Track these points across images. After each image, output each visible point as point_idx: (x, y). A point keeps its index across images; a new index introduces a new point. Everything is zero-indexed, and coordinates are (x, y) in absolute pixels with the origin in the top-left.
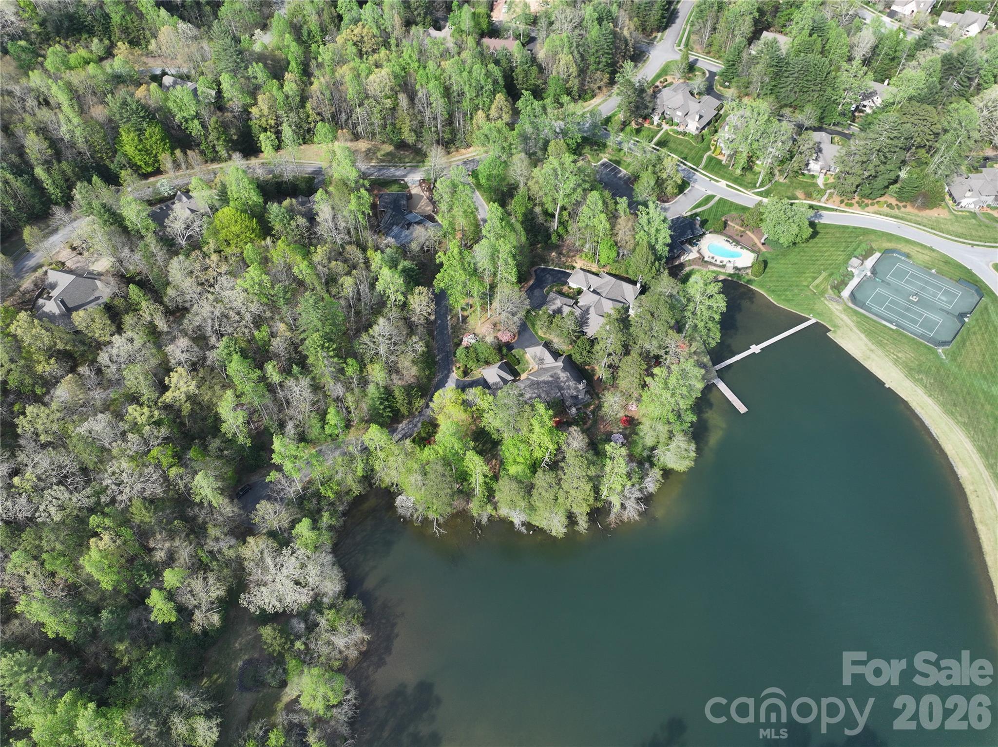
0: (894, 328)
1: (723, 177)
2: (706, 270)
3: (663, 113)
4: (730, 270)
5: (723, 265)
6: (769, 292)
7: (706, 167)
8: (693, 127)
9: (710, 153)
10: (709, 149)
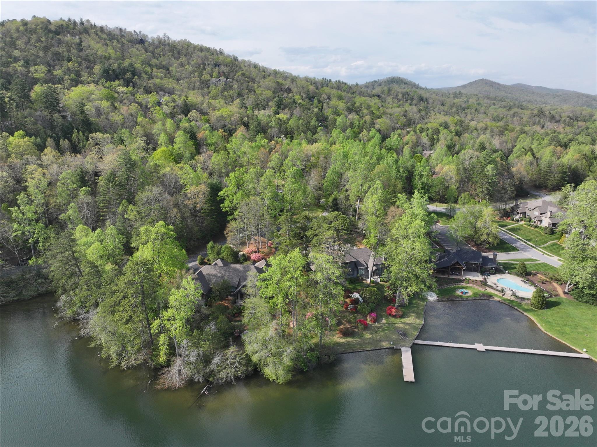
1: (558, 255)
2: (482, 290)
3: (525, 214)
4: (508, 296)
5: (503, 291)
6: (542, 320)
7: (546, 248)
8: (546, 222)
9: (555, 241)
10: (556, 239)
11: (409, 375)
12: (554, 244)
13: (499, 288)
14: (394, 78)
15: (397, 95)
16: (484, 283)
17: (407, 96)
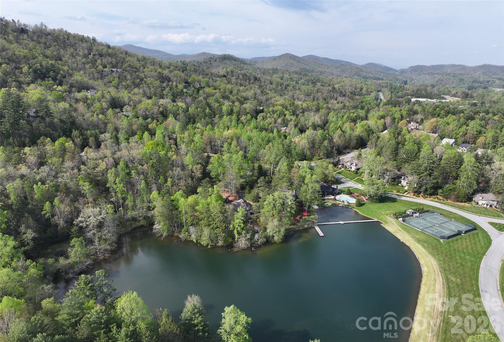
0: (420, 231)
1: (361, 184)
2: (335, 202)
3: (343, 164)
4: (346, 203)
5: (343, 202)
6: (360, 211)
7: (355, 181)
8: (354, 168)
9: (359, 177)
10: (359, 176)
11: (321, 234)
12: (358, 179)
13: (342, 201)
14: (225, 55)
15: (239, 76)
16: (335, 199)
17: (246, 77)
